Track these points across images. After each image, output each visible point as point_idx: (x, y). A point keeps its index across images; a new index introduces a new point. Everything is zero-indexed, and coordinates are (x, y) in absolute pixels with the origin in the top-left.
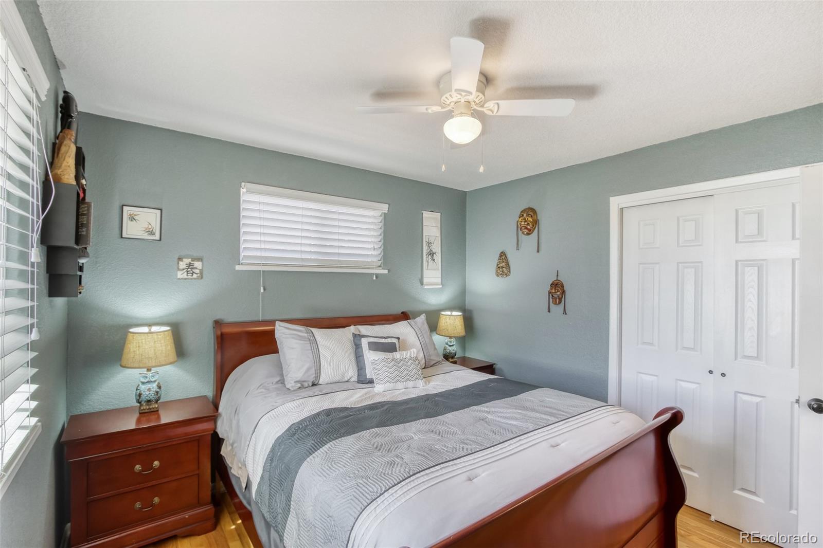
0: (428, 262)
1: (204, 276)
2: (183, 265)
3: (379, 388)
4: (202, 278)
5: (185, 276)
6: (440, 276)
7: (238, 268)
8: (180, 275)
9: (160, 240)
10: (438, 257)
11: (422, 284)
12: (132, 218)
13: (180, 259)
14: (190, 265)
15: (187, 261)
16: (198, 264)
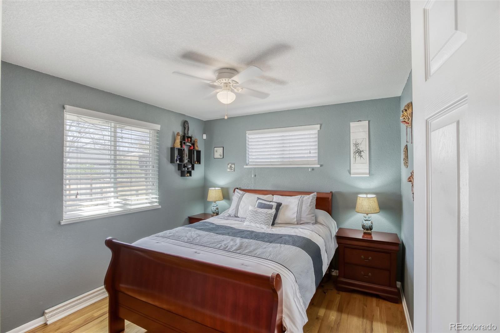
0: (355, 158)
1: (235, 170)
2: (229, 167)
3: (246, 223)
4: (234, 171)
5: (229, 170)
6: (368, 168)
7: (245, 167)
8: (228, 170)
9: (223, 158)
10: (366, 155)
11: (350, 173)
12: (216, 152)
13: (228, 164)
14: (231, 166)
15: (230, 165)
16: (233, 166)
